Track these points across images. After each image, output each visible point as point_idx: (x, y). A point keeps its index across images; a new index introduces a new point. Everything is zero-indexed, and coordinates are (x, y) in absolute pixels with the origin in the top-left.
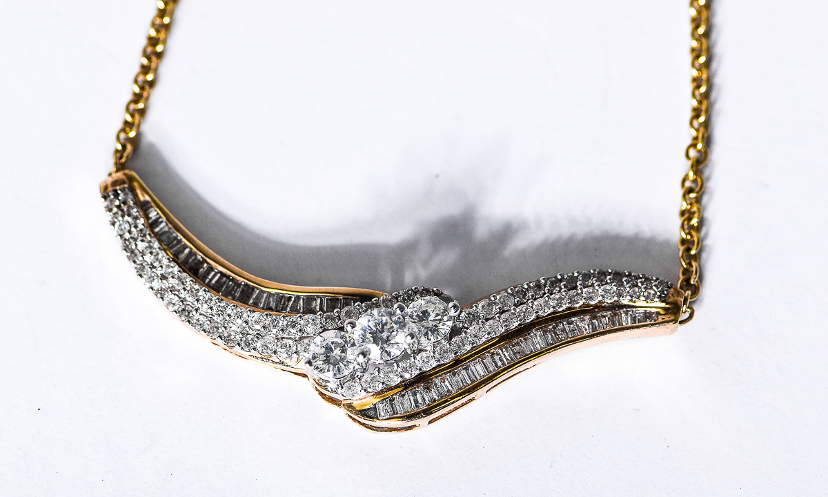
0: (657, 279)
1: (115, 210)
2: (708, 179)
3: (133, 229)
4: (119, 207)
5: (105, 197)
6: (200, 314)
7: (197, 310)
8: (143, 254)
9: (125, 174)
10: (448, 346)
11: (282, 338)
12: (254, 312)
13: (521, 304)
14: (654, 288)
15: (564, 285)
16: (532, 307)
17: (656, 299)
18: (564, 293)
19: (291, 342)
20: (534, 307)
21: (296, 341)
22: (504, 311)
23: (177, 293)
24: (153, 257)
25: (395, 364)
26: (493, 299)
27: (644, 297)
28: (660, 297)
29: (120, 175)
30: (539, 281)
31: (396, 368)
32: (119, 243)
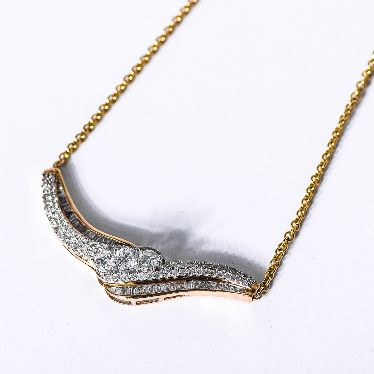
0: (251, 277)
1: (46, 181)
2: (291, 248)
3: (49, 191)
4: (47, 180)
5: (44, 175)
6: (62, 232)
7: (61, 229)
8: (49, 201)
9: (56, 170)
10: (153, 273)
11: (89, 250)
12: (82, 236)
13: (190, 268)
14: (248, 280)
15: (212, 267)
16: (194, 271)
17: (247, 285)
18: (209, 269)
19: (92, 253)
20: (195, 271)
21: (94, 252)
22: (182, 268)
23: (56, 220)
24: (52, 204)
25: (129, 273)
26: (180, 262)
27: (242, 282)
28: (248, 284)
29: (54, 169)
30: (202, 262)
31: (129, 274)
32: (42, 194)
